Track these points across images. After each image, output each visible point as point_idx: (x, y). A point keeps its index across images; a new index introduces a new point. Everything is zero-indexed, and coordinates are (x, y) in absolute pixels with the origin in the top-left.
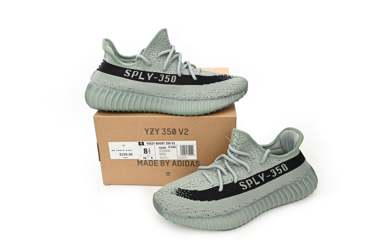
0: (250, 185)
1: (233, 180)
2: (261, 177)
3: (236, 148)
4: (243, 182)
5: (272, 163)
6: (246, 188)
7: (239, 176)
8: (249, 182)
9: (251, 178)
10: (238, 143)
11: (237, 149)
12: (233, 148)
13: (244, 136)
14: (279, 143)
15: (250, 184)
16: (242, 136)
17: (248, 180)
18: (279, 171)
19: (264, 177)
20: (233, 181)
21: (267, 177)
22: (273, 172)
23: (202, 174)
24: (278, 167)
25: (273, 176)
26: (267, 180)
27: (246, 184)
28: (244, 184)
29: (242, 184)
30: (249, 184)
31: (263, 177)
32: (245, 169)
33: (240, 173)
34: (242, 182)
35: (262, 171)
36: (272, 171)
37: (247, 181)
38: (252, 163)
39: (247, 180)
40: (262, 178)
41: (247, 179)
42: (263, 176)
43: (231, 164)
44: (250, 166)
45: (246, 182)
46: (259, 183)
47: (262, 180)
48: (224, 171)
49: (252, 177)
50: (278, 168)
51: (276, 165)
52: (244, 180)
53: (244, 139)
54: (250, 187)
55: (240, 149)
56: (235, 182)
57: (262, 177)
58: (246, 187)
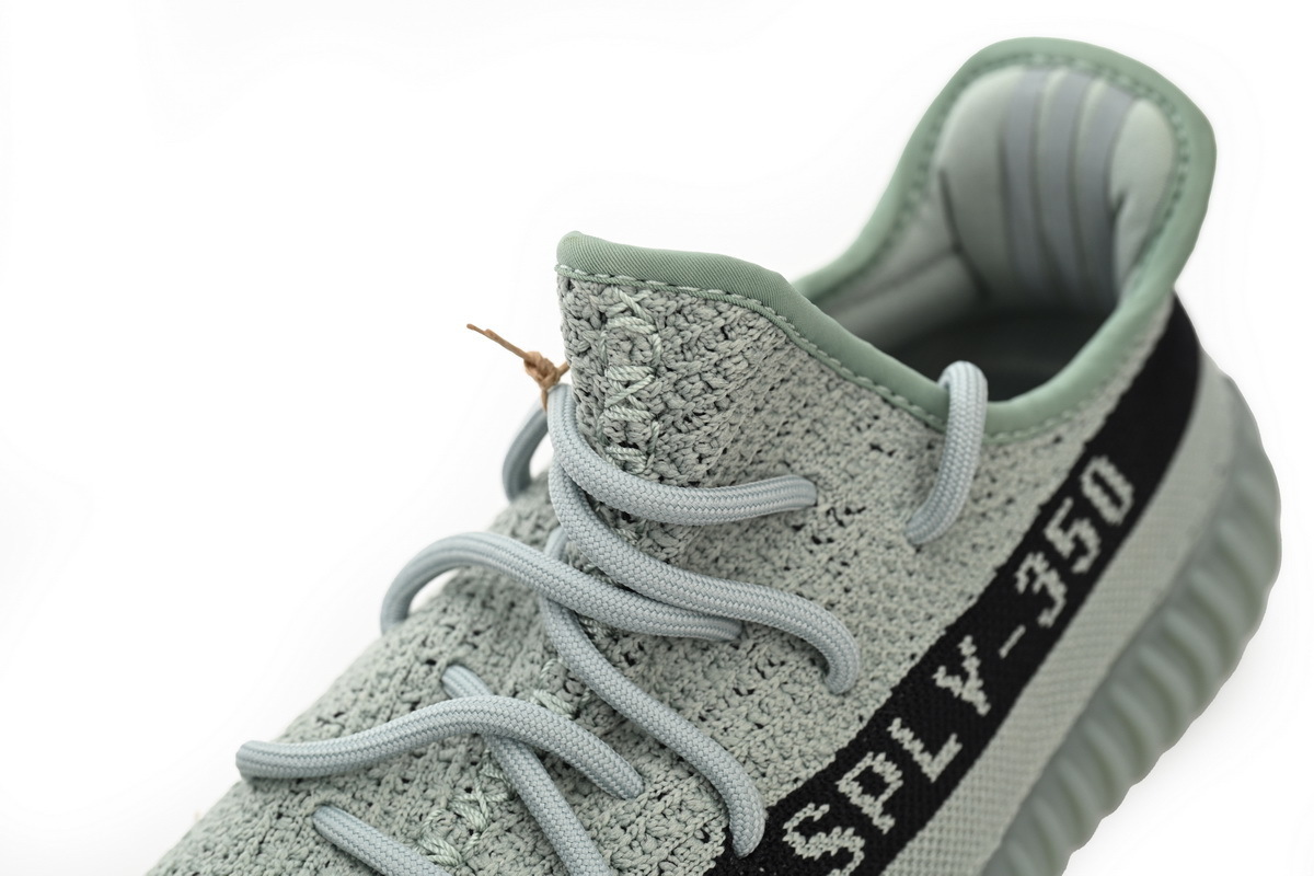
0: (888, 808)
1: (718, 837)
2: (953, 684)
3: (663, 467)
4: (816, 812)
5: (1012, 491)
6: (859, 856)
7: (759, 755)
8: (872, 783)
9: (873, 737)
10: (676, 402)
11: (671, 471)
12: (625, 466)
13: (734, 314)
14: (930, 212)
15: (884, 797)
16: (708, 312)
17: (856, 772)
18: (1080, 548)
19: (982, 672)
20: (728, 844)
21: (1004, 652)
22: (1037, 587)
23: (328, 853)
24: (1062, 513)
25: (1047, 619)
26: (1006, 683)
27: (845, 814)
28: (825, 825)
29: (808, 829)
30: (872, 807)
31: (973, 673)
32: (792, 658)
33: (756, 716)
34: (808, 811)
35: (950, 617)
36: (1032, 575)
37: (848, 785)
38: (835, 566)
39: (851, 767)
40: (972, 692)
41: (846, 758)
42: (972, 665)
43: (629, 645)
44: (831, 606)
45: (844, 798)
46: (951, 748)
47: (970, 707)
48: (585, 746)
49: (882, 718)
50: (1065, 526)
51: (1044, 495)
52: (820, 787)
53: (739, 344)
54: (886, 824)
55: (703, 468)
56: (750, 835)
57: (965, 677)
58: (856, 844)
